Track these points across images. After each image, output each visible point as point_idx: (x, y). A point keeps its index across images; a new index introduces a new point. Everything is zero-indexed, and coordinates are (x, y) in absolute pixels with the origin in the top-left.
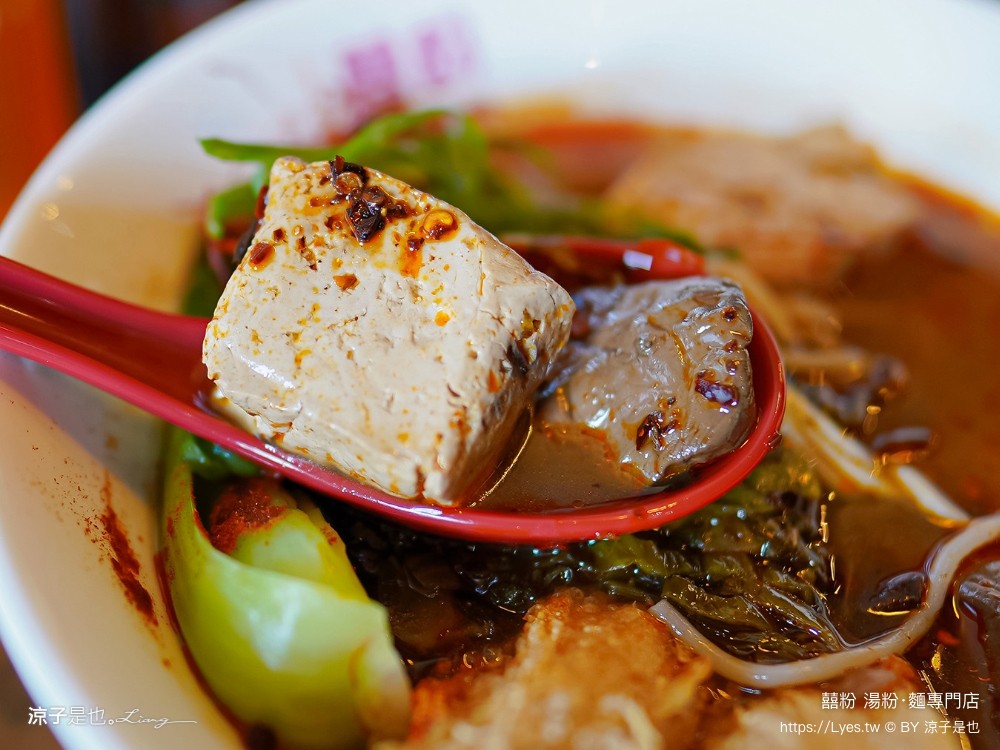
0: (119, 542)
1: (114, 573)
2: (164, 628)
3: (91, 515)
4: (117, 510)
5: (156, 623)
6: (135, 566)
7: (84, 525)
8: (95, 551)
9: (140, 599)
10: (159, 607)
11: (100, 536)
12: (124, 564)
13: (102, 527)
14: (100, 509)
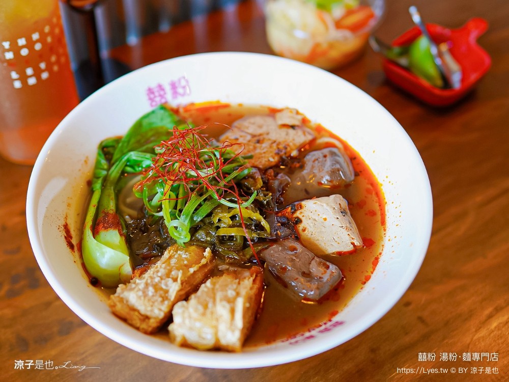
0: (67, 231)
1: (64, 239)
2: (77, 254)
3: (60, 225)
4: (68, 223)
5: (74, 252)
6: (71, 238)
7: (58, 227)
8: (60, 234)
9: (71, 246)
10: (76, 248)
11: (62, 230)
12: (68, 237)
13: (63, 228)
14: (64, 223)
